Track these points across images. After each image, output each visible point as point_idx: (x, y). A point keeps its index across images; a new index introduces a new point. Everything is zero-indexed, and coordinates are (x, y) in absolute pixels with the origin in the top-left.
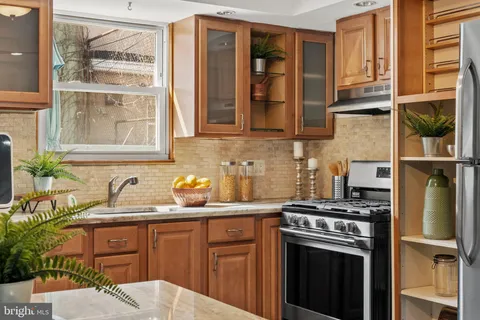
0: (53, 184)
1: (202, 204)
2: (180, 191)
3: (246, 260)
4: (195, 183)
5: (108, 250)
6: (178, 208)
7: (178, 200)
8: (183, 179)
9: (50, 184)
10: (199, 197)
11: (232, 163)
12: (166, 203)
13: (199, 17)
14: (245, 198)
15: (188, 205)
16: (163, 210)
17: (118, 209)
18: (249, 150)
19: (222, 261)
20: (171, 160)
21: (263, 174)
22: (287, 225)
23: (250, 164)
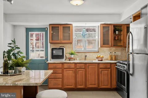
0: (74, 56)
1: (102, 60)
2: (97, 58)
3: (108, 72)
4: (100, 56)
5: (79, 68)
6: (97, 61)
7: (97, 59)
8: (98, 55)
9: (73, 56)
10: (100, 59)
11: (111, 53)
12: (94, 60)
13: (101, 24)
14: (114, 60)
15: (98, 61)
16: (94, 61)
17: (86, 61)
18: (117, 50)
19: (103, 72)
20: (98, 52)
21: (120, 55)
22: (117, 66)
23: (115, 53)
